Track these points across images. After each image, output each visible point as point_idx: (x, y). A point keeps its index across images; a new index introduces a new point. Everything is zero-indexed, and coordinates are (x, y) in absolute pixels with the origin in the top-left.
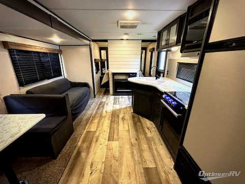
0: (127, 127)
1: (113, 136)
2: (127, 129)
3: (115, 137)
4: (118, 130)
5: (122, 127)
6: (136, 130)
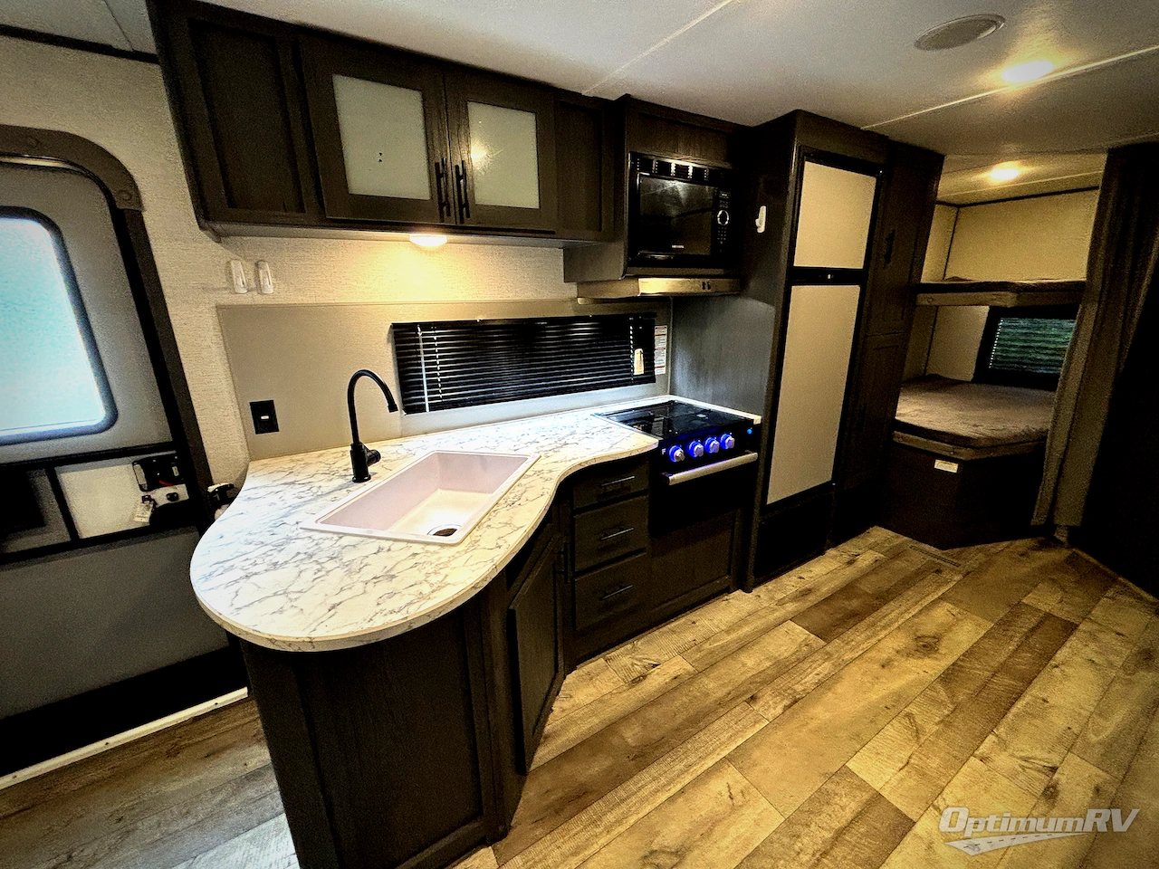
0: (718, 785)
1: (858, 817)
2: (731, 775)
3: (847, 805)
4: (793, 826)
5: (749, 816)
6: (698, 721)
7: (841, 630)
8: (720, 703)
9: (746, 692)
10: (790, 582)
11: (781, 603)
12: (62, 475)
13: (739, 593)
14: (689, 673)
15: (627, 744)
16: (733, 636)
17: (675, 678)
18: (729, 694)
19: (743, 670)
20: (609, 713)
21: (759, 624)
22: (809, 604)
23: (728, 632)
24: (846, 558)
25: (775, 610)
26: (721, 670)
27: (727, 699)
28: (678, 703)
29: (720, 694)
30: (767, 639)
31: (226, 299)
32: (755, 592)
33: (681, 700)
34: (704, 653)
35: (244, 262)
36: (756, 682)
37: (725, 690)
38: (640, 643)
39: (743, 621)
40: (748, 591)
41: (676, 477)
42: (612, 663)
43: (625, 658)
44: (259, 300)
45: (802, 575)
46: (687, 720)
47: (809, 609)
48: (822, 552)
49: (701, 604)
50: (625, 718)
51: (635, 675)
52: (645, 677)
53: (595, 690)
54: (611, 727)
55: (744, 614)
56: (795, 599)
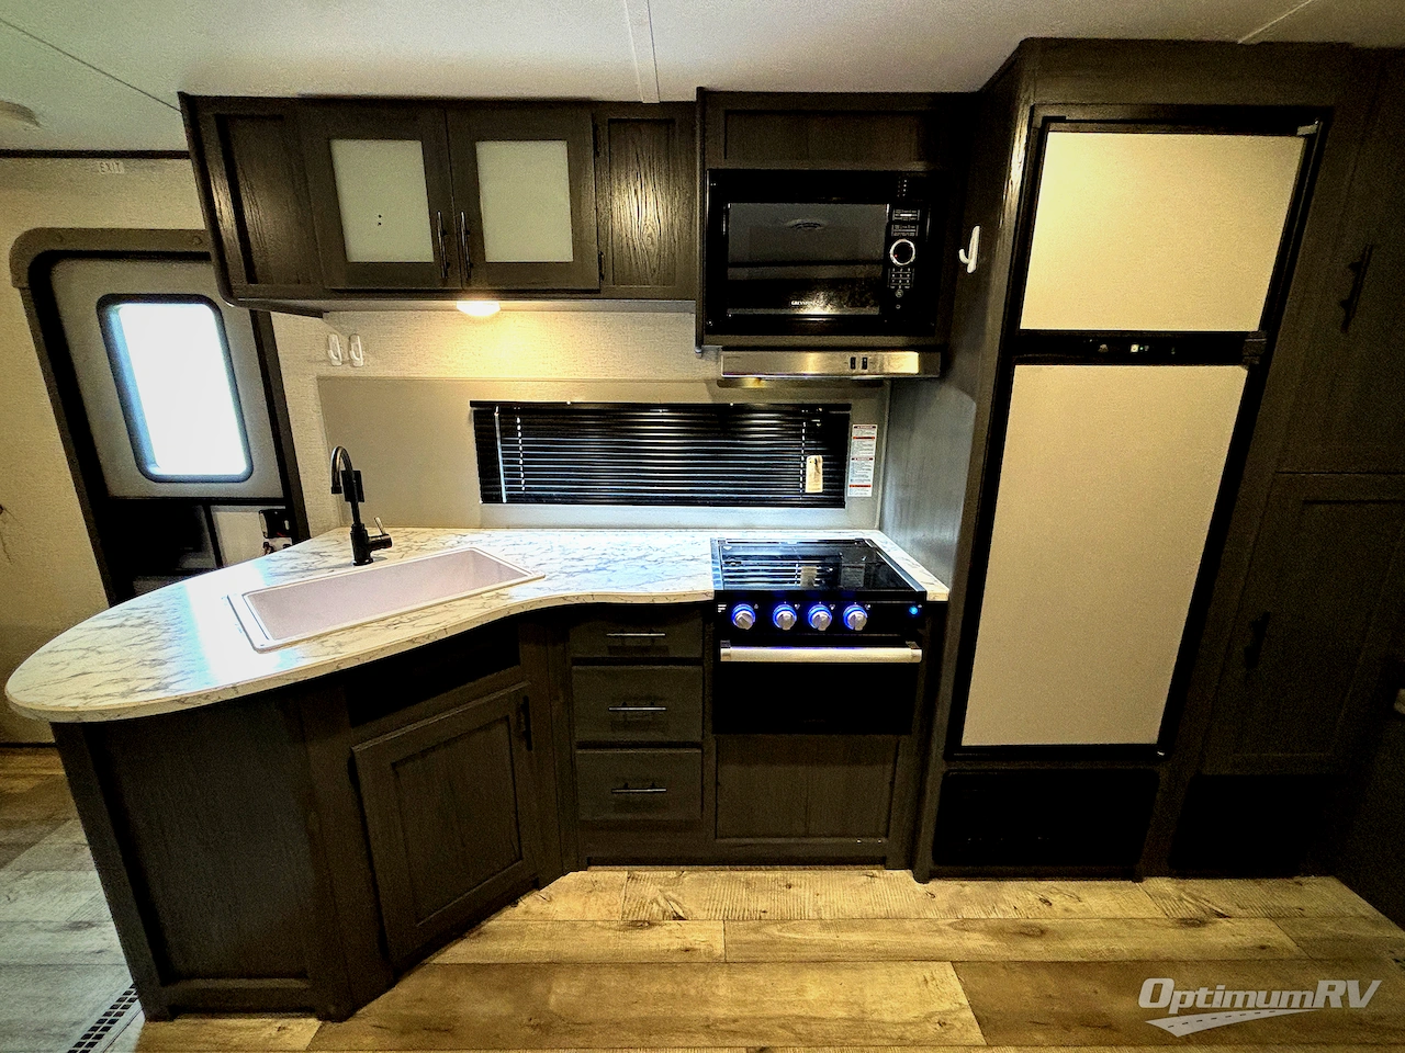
7: (1039, 1037)
8: (709, 1027)
9: (761, 1035)
10: (1017, 899)
11: (963, 926)
12: (218, 513)
13: (904, 876)
14: (710, 954)
15: (546, 1003)
16: (829, 937)
17: (687, 950)
18: (735, 1021)
19: (793, 997)
20: (569, 947)
21: (889, 939)
22: (1016, 955)
23: (825, 926)
24: (1189, 909)
25: (940, 932)
26: (757, 978)
27: (723, 1027)
28: (655, 988)
29: (721, 1012)
30: (881, 973)
31: (325, 371)
32: (934, 885)
33: (662, 985)
34: (759, 937)
35: (340, 336)
36: (793, 1031)
37: (736, 1012)
38: (690, 876)
39: (867, 922)
40: (922, 878)
41: (733, 653)
42: (631, 885)
43: (653, 886)
44: (352, 372)
45: (1051, 898)
46: (643, 1020)
47: (1008, 965)
48: (1135, 876)
49: (825, 864)
50: (575, 966)
51: (643, 915)
52: (651, 925)
53: (580, 909)
54: (552, 967)
55: (880, 911)
56: (998, 931)
